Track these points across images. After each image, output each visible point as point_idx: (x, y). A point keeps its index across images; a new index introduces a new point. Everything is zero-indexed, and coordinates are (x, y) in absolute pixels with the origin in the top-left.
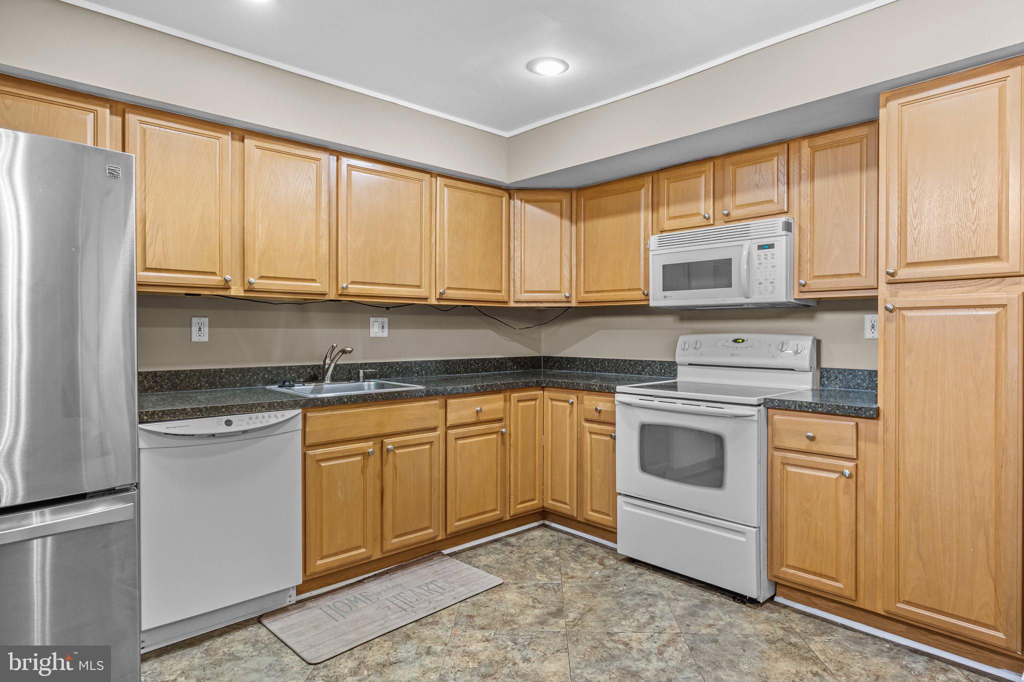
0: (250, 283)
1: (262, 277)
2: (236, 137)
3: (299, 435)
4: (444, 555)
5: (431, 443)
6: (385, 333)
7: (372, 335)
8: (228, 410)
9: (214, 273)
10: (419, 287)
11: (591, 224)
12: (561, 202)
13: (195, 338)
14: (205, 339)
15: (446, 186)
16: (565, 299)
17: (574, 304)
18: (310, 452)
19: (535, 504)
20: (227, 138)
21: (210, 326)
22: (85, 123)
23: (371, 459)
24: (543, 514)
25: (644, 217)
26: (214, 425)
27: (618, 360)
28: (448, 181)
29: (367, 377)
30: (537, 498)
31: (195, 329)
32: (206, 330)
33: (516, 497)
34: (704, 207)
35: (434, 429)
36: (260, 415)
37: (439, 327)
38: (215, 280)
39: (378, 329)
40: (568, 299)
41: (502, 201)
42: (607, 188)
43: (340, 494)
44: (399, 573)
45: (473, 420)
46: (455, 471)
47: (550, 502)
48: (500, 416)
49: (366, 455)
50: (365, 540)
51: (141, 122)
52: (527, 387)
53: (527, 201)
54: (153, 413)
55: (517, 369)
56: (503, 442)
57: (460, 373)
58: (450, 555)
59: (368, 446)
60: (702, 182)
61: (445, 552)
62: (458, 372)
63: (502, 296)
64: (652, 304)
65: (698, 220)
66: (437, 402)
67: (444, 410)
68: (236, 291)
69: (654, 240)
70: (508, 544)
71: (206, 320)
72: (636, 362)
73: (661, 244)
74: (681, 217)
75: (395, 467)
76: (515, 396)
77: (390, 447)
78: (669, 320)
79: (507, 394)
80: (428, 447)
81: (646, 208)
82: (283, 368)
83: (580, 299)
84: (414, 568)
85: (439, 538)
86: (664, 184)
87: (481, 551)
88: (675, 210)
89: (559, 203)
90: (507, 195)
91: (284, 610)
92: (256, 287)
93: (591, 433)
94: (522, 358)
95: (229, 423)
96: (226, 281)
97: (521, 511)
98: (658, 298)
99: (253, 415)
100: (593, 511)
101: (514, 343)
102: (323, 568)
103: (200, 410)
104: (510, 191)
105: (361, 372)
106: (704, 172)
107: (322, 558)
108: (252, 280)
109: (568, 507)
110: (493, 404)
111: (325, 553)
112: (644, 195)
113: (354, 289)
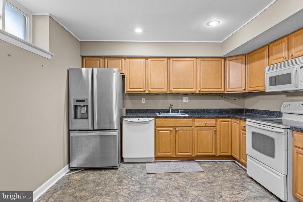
0: (149, 90)
1: (152, 89)
2: (147, 59)
3: (154, 124)
4: (195, 161)
5: (190, 130)
6: (188, 101)
7: (184, 102)
8: (139, 117)
9: (142, 89)
10: (193, 89)
11: (251, 65)
12: (242, 59)
13: (143, 102)
14: (145, 102)
15: (201, 60)
16: (243, 90)
17: (247, 91)
18: (157, 128)
19: (228, 154)
20: (144, 60)
21: (146, 100)
22: (120, 62)
23: (172, 132)
24: (232, 158)
25: (266, 60)
26: (136, 120)
27: (266, 111)
28: (202, 59)
29: (181, 112)
30: (229, 152)
31: (143, 100)
32: (145, 100)
33: (220, 150)
34: (285, 54)
35: (191, 127)
36: (145, 119)
37: (211, 99)
38: (142, 90)
39: (185, 100)
40: (245, 90)
41: (222, 62)
42: (256, 52)
43: (164, 139)
44: (180, 162)
45: (204, 125)
46: (198, 139)
47: (233, 154)
48: (214, 125)
49: (171, 131)
50: (171, 151)
51: (129, 60)
52: (224, 117)
53: (231, 60)
54: (125, 116)
55: (234, 112)
56: (215, 133)
57: (211, 112)
58: (197, 162)
59: (171, 129)
60: (284, 45)
61: (196, 161)
62: (210, 112)
63: (223, 90)
64: (267, 91)
65: (282, 59)
66: (192, 119)
67: (194, 122)
68: (147, 92)
69: (267, 69)
70: (217, 163)
71: (145, 98)
72: (272, 111)
73: (269, 70)
74: (277, 59)
75: (179, 135)
76: (220, 120)
77: (177, 130)
78: (283, 96)
79: (217, 119)
80: (189, 131)
81: (266, 57)
82: (161, 109)
83: (249, 90)
84: (185, 162)
85: (193, 156)
86: (271, 47)
87: (206, 163)
88: (275, 56)
89: (241, 60)
90: (224, 60)
91: (151, 162)
92: (151, 91)
93: (243, 134)
94: (236, 109)
95: (139, 120)
96: (144, 90)
97: (222, 155)
98: (269, 89)
99: (144, 119)
100: (243, 159)
101: (233, 104)
102: (159, 155)
103: (134, 117)
104: (225, 58)
105: (179, 111)
106: (284, 41)
107: (160, 153)
108: (149, 89)
109: (237, 156)
110: (212, 122)
111: (160, 152)
112: (266, 53)
113: (174, 90)
